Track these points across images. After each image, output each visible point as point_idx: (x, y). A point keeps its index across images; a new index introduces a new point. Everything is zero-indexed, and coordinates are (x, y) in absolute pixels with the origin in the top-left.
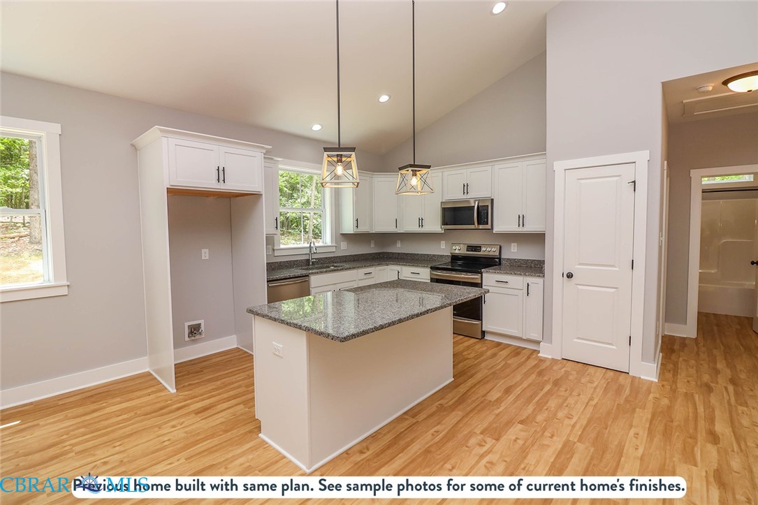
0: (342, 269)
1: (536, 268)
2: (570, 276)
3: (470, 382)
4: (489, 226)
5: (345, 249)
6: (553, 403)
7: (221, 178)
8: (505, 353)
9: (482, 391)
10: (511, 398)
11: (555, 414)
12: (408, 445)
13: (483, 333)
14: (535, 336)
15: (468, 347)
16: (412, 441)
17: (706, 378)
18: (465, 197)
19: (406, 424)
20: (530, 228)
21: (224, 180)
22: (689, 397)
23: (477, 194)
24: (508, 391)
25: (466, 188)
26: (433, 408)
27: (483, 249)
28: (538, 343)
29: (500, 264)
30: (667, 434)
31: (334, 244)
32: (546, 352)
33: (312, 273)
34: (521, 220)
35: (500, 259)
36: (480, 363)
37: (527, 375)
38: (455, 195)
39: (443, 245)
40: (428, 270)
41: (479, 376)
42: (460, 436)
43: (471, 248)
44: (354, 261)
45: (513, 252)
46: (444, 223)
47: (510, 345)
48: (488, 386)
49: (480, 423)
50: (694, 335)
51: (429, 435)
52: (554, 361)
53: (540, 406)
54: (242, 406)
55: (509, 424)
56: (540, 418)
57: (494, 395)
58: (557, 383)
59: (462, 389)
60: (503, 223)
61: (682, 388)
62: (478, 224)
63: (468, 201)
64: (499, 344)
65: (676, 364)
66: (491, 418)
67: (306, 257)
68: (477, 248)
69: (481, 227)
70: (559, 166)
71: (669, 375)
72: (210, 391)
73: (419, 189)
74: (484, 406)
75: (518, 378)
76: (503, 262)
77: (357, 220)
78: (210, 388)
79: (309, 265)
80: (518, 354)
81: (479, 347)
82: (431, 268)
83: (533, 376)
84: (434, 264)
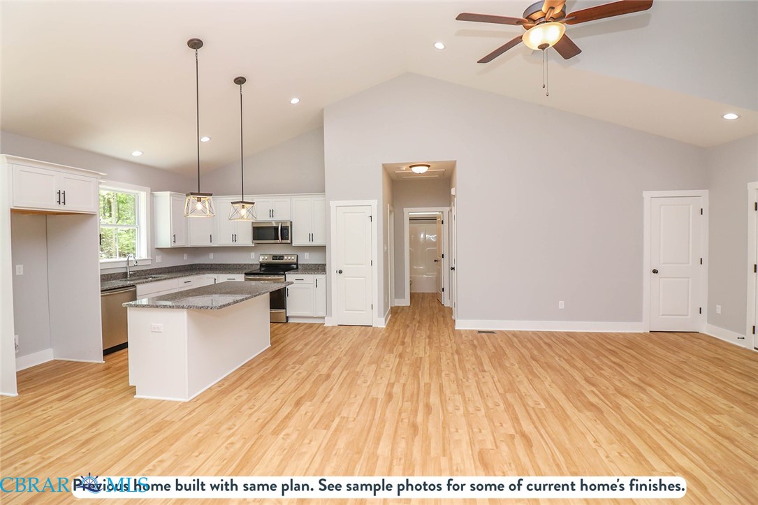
0: (161, 280)
1: (321, 268)
2: (340, 272)
3: (282, 345)
4: (289, 241)
5: (161, 262)
6: (331, 345)
7: (62, 200)
8: (303, 328)
9: (291, 347)
10: (308, 347)
11: (333, 349)
12: (249, 377)
13: (287, 318)
14: (322, 314)
15: (277, 329)
16: (252, 375)
17: (408, 322)
18: (271, 219)
19: (244, 370)
20: (317, 242)
21: (64, 203)
22: (398, 331)
23: (280, 218)
24: (306, 345)
25: (271, 213)
26: (261, 360)
27: (286, 258)
28: (324, 318)
29: (297, 268)
30: (384, 346)
31: (150, 258)
32: (329, 323)
33: (139, 283)
34: (311, 237)
35: (297, 264)
36: (287, 335)
37: (317, 336)
38: (263, 218)
39: (253, 255)
40: (243, 275)
41: (288, 341)
42: (280, 368)
43: (275, 257)
44: (169, 272)
45: (307, 258)
46: (254, 238)
47: (305, 323)
48: (294, 345)
49: (290, 361)
50: (409, 304)
51: (262, 371)
52: (333, 327)
53: (325, 347)
54: (102, 389)
55: (308, 357)
56: (324, 352)
57: (298, 348)
58: (334, 337)
59: (277, 349)
60: (299, 238)
61: (396, 328)
62: (282, 239)
63: (271, 223)
64: (299, 324)
65: (396, 319)
66: (297, 357)
67: (124, 271)
68: (281, 257)
69: (284, 241)
70: (333, 204)
71: (392, 324)
72: (54, 390)
73: (245, 217)
74: (292, 354)
75: (312, 338)
76: (300, 267)
77: (175, 236)
78: (54, 387)
79: (126, 277)
80: (312, 327)
81: (284, 327)
82: (246, 274)
83: (321, 336)
84: (247, 271)
